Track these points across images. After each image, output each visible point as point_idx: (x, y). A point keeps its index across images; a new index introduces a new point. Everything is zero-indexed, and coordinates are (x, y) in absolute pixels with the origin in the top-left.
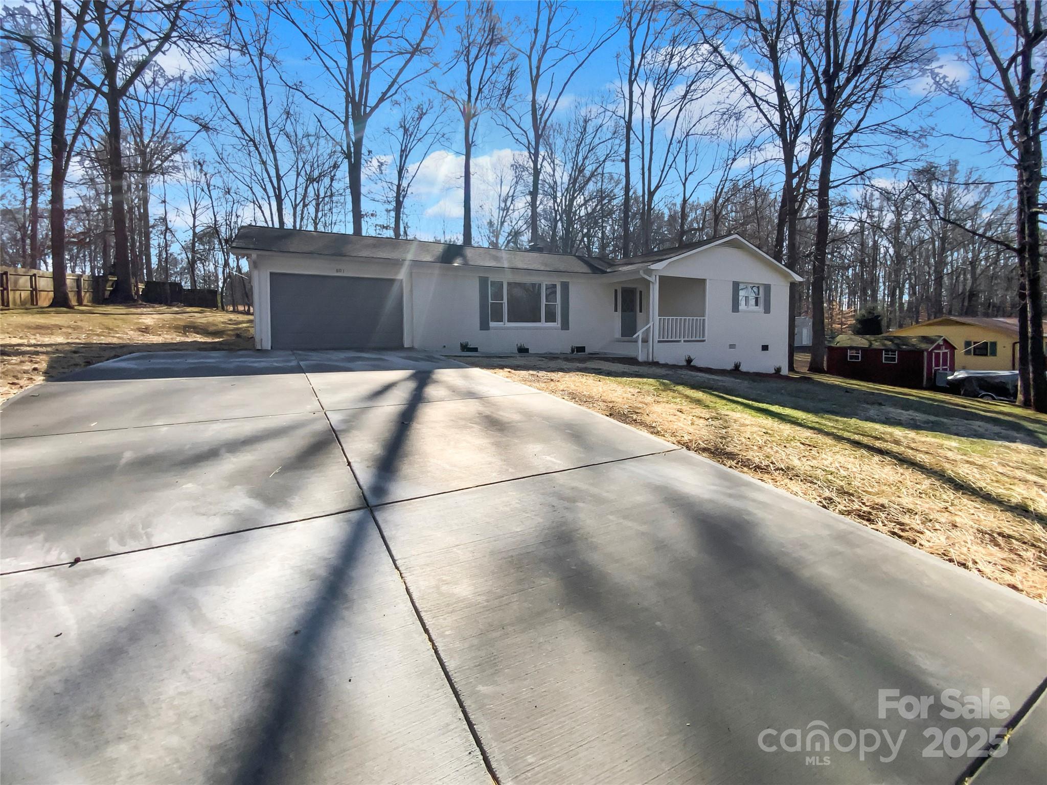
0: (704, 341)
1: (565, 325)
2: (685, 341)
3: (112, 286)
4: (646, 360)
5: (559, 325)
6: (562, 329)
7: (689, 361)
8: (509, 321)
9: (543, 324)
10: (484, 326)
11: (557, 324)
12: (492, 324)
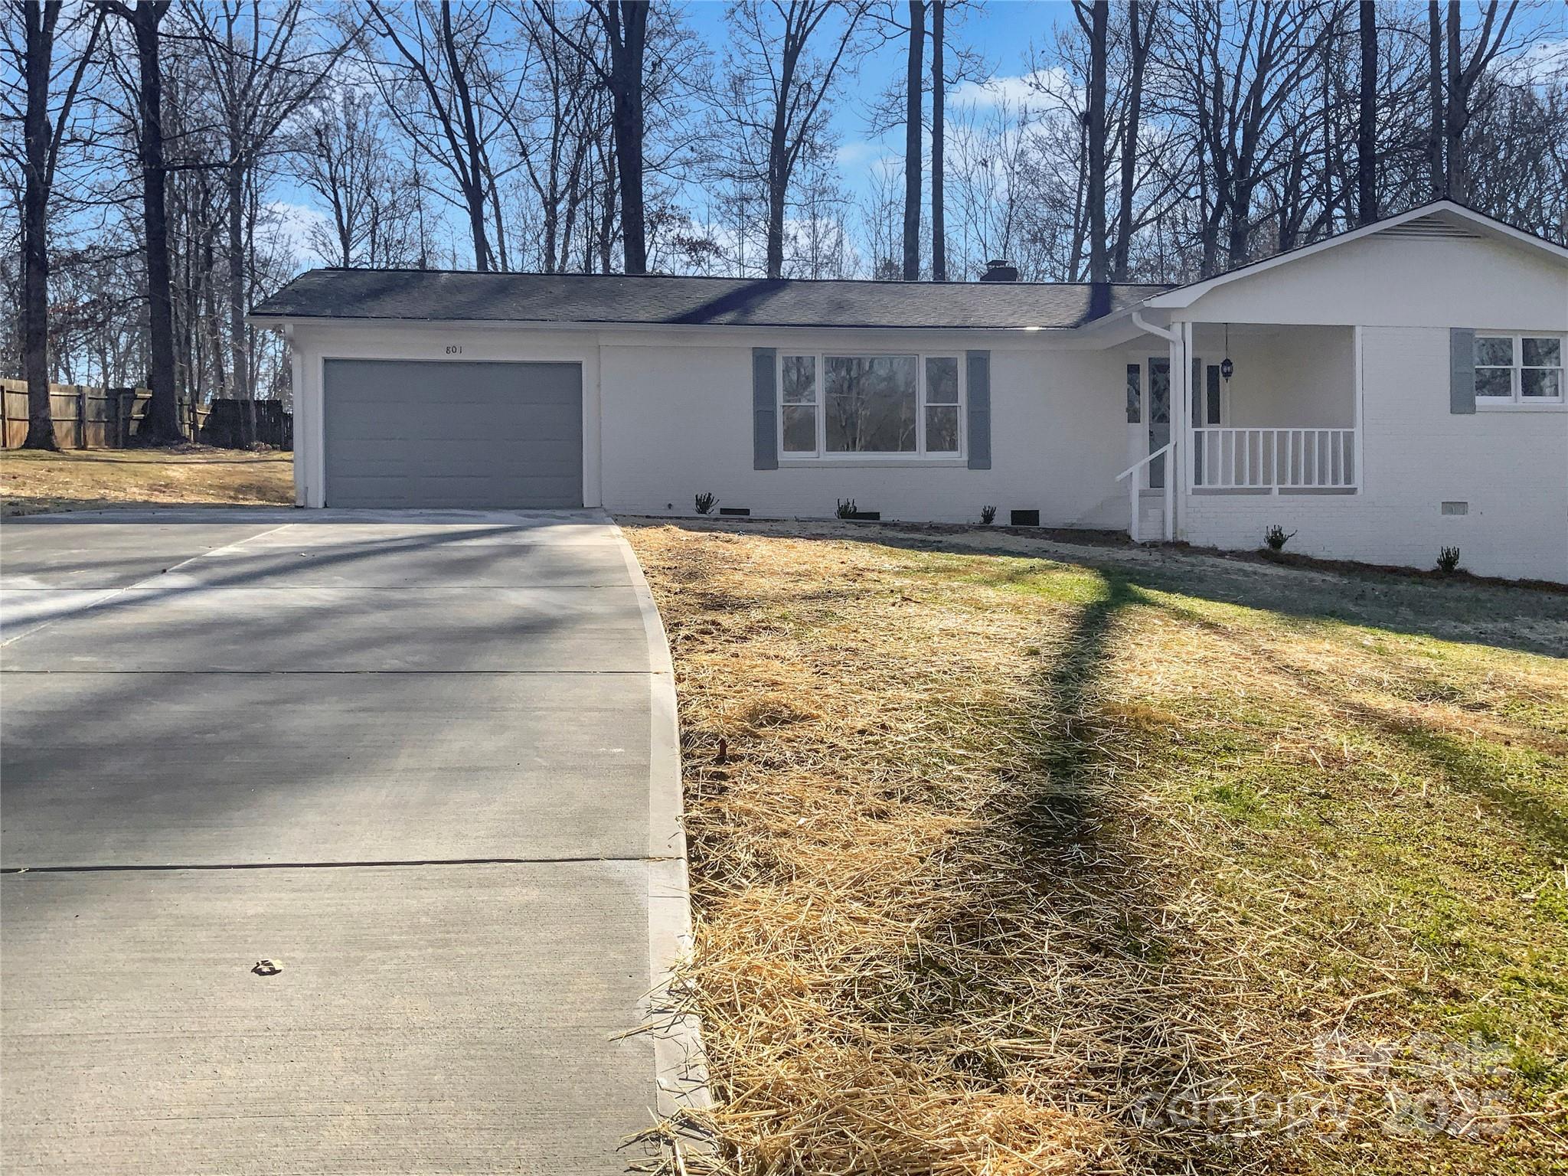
0: (1353, 491)
1: (980, 457)
2: (1282, 491)
3: (143, 410)
4: (1159, 537)
5: (965, 458)
6: (972, 465)
7: (1277, 540)
8: (831, 447)
9: (921, 454)
10: (765, 458)
11: (961, 455)
12: (784, 456)
